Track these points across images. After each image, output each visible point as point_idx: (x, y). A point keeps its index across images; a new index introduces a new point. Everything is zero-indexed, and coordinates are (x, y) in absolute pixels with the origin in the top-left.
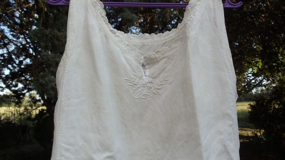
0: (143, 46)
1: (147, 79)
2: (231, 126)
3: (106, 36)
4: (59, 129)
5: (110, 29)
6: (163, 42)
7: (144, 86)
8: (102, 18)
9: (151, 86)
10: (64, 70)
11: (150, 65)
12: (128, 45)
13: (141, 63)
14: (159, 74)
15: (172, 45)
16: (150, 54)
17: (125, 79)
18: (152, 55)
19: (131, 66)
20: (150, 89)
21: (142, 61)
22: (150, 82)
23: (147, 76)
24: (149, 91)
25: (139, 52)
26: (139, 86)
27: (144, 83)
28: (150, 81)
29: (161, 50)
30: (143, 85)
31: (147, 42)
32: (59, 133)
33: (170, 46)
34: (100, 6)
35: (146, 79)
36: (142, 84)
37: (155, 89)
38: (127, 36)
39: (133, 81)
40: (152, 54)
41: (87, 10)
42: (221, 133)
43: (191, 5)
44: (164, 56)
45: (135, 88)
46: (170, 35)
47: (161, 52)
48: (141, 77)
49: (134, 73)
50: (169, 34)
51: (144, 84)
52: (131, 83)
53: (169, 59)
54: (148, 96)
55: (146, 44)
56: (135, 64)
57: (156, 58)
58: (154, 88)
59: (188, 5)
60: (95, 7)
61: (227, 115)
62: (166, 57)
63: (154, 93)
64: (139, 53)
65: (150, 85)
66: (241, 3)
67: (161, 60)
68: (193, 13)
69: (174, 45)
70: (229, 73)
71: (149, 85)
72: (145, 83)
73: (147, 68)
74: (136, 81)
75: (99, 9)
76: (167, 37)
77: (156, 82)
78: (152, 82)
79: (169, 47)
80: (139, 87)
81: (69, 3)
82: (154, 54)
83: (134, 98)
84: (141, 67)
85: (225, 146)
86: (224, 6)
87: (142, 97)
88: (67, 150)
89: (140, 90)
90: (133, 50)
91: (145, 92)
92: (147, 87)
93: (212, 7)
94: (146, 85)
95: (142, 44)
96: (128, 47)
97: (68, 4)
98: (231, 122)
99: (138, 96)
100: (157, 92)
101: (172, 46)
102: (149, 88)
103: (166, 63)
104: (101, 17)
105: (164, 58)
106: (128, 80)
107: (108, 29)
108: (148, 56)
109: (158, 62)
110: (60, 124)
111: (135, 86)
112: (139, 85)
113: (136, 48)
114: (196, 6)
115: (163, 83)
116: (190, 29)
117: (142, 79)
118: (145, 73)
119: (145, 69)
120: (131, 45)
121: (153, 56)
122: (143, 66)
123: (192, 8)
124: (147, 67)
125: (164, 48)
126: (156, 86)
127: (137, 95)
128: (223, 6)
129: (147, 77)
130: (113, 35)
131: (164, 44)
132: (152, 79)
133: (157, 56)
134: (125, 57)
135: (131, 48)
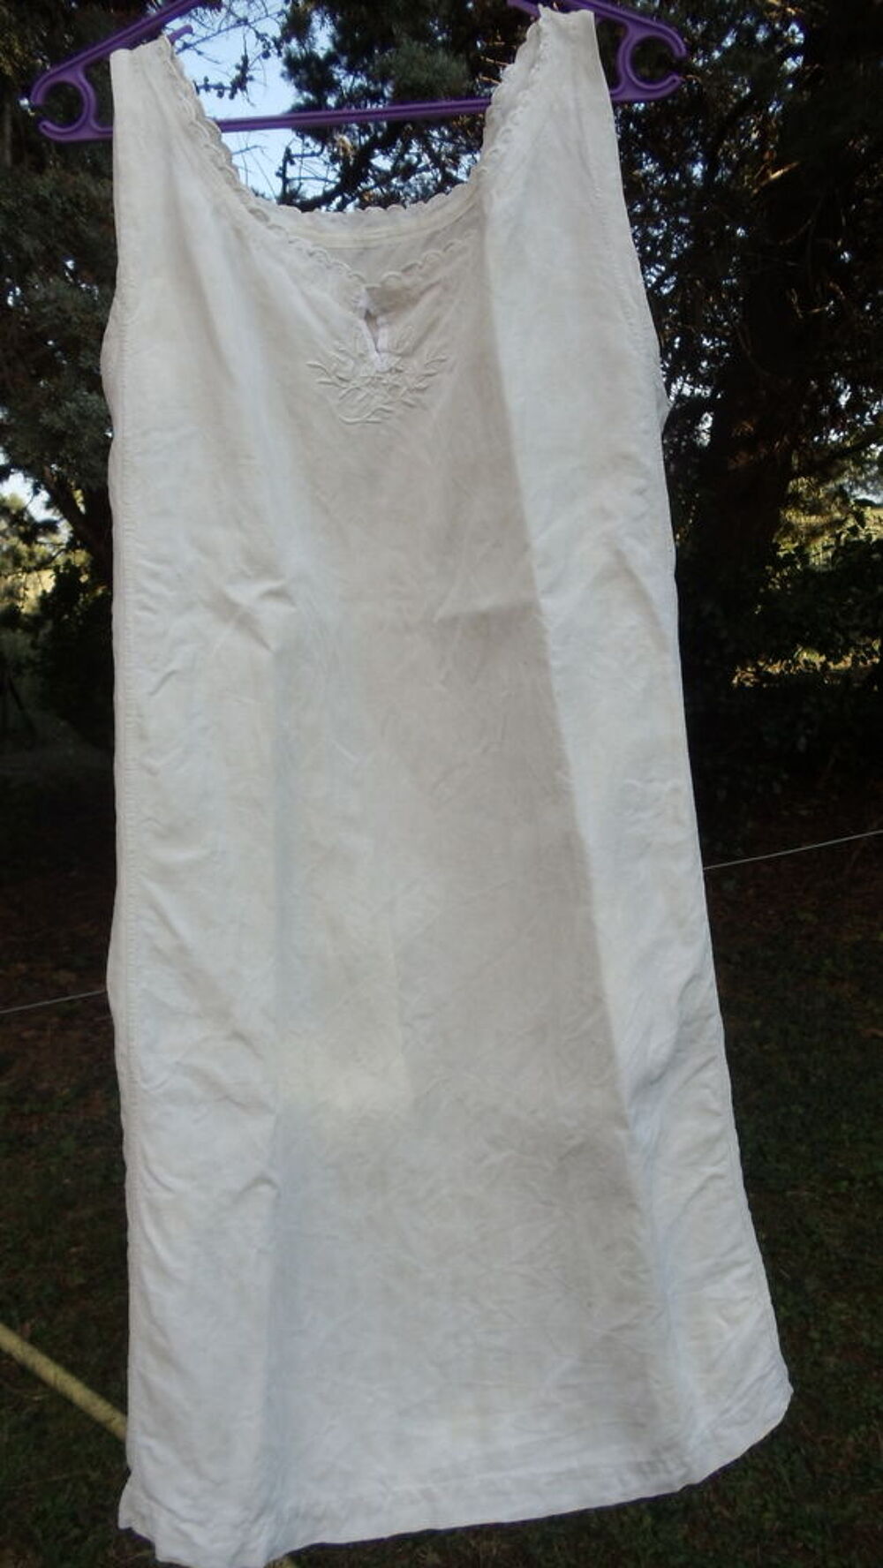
0: (364, 251)
1: (382, 361)
2: (641, 492)
3: (238, 233)
4: (125, 520)
5: (247, 208)
6: (428, 232)
7: (375, 382)
8: (218, 172)
9: (397, 383)
10: (122, 350)
11: (392, 314)
12: (311, 254)
13: (361, 308)
14: (420, 341)
15: (451, 244)
16: (385, 275)
17: (310, 366)
18: (392, 279)
19: (325, 321)
20: (393, 392)
21: (363, 303)
22: (393, 371)
23: (384, 351)
24: (390, 398)
25: (350, 274)
26: (358, 386)
27: (372, 375)
28: (393, 365)
29: (420, 263)
30: (368, 380)
31: (377, 236)
32: (128, 530)
33: (448, 247)
34: (208, 135)
35: (379, 362)
36: (366, 378)
37: (408, 390)
38: (309, 223)
39: (335, 371)
40: (390, 276)
41: (169, 150)
42: (605, 514)
43: (499, 106)
44: (432, 281)
45: (344, 392)
46: (448, 209)
47: (421, 267)
48: (361, 355)
49: (336, 343)
50: (445, 204)
51: (373, 378)
52: (329, 376)
53: (446, 289)
54: (387, 415)
55: (375, 244)
56: (339, 312)
57: (407, 289)
58: (405, 389)
59: (490, 107)
60: (192, 138)
61: (627, 457)
62: (438, 283)
63: (405, 403)
64: (350, 277)
65: (395, 379)
66: (674, 81)
67: (422, 293)
68: (503, 133)
69: (460, 242)
70: (631, 324)
71: (389, 379)
72: (377, 372)
73: (383, 325)
74: (345, 368)
75: (207, 146)
76: (438, 215)
77: (410, 368)
78: (400, 368)
79: (445, 250)
80: (358, 389)
81: (111, 132)
82: (398, 278)
83: (343, 421)
84: (362, 323)
85: (619, 555)
86: (616, 99)
87: (370, 420)
88: (155, 576)
89: (361, 395)
90: (329, 268)
91: (377, 401)
92: (384, 385)
93: (571, 105)
94: (380, 379)
95: (362, 245)
96: (312, 262)
97: (109, 136)
98: (642, 482)
99: (357, 417)
100: (418, 400)
101: (451, 248)
102: (390, 389)
103: (438, 303)
104: (215, 169)
105: (431, 286)
106: (319, 367)
107: (242, 208)
108: (378, 285)
109: (414, 301)
110: (127, 504)
111: (344, 385)
112: (357, 382)
113: (338, 261)
114: (515, 107)
115: (432, 371)
116: (493, 192)
117: (365, 362)
118: (375, 340)
119: (377, 327)
120: (321, 252)
121: (394, 285)
122: (369, 317)
123: (504, 115)
124: (381, 320)
125: (432, 253)
126: (410, 380)
127: (355, 411)
128: (612, 96)
129: (383, 355)
130: (261, 226)
131: (430, 240)
132: (398, 359)
133: (407, 281)
134: (303, 294)
135: (320, 261)
